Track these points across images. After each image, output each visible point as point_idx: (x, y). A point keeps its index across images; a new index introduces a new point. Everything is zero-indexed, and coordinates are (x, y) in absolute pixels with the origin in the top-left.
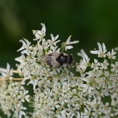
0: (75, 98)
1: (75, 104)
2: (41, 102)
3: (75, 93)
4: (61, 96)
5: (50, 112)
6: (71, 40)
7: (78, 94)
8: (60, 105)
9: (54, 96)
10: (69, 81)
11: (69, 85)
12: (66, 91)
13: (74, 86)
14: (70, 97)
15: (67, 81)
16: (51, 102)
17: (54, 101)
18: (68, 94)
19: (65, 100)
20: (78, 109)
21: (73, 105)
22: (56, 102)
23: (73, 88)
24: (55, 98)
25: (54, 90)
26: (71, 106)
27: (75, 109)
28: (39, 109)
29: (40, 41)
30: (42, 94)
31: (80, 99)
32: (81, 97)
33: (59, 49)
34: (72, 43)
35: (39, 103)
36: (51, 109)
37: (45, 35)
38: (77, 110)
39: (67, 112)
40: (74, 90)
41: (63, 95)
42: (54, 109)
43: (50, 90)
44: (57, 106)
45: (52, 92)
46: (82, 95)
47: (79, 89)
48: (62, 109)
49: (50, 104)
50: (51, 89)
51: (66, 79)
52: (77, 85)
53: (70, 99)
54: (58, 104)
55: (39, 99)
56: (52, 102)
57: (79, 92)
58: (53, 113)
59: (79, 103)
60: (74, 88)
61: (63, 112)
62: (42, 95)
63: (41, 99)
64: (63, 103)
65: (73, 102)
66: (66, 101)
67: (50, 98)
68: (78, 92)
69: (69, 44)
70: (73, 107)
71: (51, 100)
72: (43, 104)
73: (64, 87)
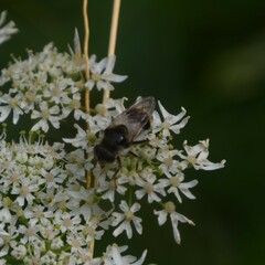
0: (39, 245)
1: (26, 246)
2: (31, 160)
3: (53, 245)
4: (46, 210)
5: (7, 184)
7: (50, 252)
8: (24, 208)
9: (45, 191)
10: (82, 227)
11: (71, 228)
12: (57, 221)
16: (30, 186)
21: (23, 241)
23: (64, 239)
24: (42, 196)
25: (60, 193)
26: (21, 236)
27: (13, 244)
31: (38, 256)
32: (43, 258)
35: (29, 155)
36: (15, 185)
37: (197, 168)
38: (11, 249)
39: (7, 224)
40: (61, 243)
42: (13, 192)
46: (49, 261)
48: (13, 213)
49: (26, 182)
53: (39, 233)
54: (26, 202)
56: (31, 189)
57: (54, 255)
58: (5, 191)
59: (28, 254)
60: (65, 243)
64: (27, 214)
65: (32, 238)
66: (33, 223)
67: (41, 182)
68: (55, 251)
69: (172, 219)
70: (18, 239)
71: (37, 186)
72: (27, 164)
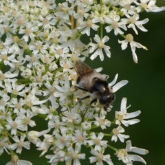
6: (138, 50)
13: (62, 65)
14: (43, 60)
15: (70, 52)
17: (34, 33)
18: (48, 56)
19: (37, 51)
20: (22, 74)
22: (32, 36)
28: (20, 7)
29: (137, 4)
30: (47, 12)
33: (122, 33)
34: (133, 51)
41: (46, 46)
43: (54, 24)
44: (26, 38)
45: (51, 27)
47: (58, 74)
50: (56, 26)
51: (73, 50)
52: (64, 70)
55: (37, 7)
61: (16, 49)
62: (45, 11)
63: (37, 10)
73: (59, 47)
